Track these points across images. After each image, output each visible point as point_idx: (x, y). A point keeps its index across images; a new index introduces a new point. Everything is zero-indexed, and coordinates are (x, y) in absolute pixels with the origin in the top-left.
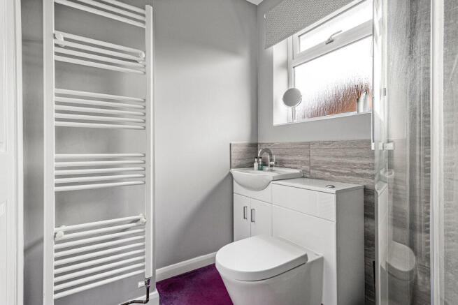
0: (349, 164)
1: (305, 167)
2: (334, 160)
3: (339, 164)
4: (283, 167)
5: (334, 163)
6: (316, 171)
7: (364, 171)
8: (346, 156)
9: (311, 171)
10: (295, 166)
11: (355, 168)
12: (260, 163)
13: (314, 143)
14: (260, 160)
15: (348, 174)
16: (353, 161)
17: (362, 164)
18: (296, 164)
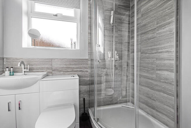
0: (71, 67)
1: (49, 71)
2: (65, 66)
3: (67, 68)
4: (32, 72)
5: (65, 68)
6: (56, 72)
7: (77, 70)
8: (70, 65)
9: (53, 72)
10: (42, 70)
11: (74, 69)
12: (12, 71)
13: (54, 59)
14: (12, 69)
15: (71, 71)
16: (73, 66)
17: (76, 67)
18: (43, 69)
